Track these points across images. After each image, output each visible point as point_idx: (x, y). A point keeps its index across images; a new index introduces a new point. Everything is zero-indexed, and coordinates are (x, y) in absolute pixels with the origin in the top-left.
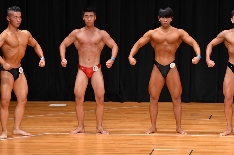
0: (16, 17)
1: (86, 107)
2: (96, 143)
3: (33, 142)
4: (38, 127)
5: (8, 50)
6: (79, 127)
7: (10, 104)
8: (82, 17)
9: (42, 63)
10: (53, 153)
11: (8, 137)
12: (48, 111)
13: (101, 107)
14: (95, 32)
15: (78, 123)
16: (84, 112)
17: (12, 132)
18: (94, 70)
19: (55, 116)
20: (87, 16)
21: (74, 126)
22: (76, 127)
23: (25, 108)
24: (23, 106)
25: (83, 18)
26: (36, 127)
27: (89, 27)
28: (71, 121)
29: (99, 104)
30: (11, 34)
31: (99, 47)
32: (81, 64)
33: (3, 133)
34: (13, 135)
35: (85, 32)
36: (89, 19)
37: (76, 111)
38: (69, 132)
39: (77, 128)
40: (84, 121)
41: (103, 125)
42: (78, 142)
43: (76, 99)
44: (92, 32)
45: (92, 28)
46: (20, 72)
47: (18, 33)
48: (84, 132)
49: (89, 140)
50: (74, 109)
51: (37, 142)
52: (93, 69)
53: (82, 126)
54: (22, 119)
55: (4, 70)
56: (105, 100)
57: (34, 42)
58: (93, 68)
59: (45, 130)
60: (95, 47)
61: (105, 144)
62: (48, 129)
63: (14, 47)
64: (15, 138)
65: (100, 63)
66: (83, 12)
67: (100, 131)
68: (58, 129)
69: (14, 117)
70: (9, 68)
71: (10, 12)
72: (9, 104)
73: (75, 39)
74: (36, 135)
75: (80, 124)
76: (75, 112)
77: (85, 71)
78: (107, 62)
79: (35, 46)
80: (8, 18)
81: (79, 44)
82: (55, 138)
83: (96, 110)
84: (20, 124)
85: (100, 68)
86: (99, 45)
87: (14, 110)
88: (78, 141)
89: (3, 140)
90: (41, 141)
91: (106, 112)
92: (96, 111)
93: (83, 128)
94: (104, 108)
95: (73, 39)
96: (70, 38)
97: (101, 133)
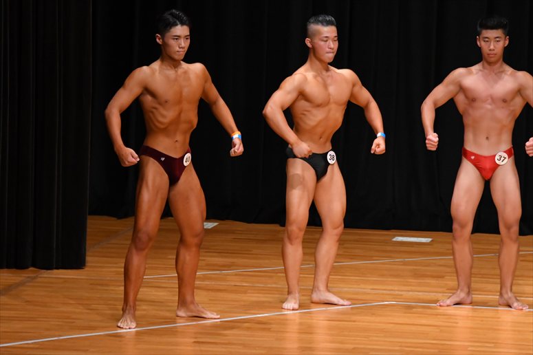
0: (325, 39)
1: (475, 246)
2: (499, 330)
3: (354, 321)
4: (367, 288)
5: (305, 113)
6: (459, 291)
7: (306, 232)
8: (476, 38)
9: (378, 145)
10: (400, 346)
11: (301, 306)
12: (391, 251)
13: (510, 246)
14: (503, 75)
15: (457, 283)
16: (472, 258)
17: (310, 296)
18: (497, 162)
19: (405, 264)
20: (487, 39)
21: (448, 289)
22: (453, 290)
23: (339, 244)
24: (336, 238)
25: (478, 43)
26: (362, 286)
27: (490, 63)
28: (442, 277)
29: (506, 240)
30: (315, 77)
31: (512, 108)
32: (470, 146)
33: (290, 297)
34: (312, 302)
35: (480, 73)
36: (492, 47)
37: (453, 254)
38: (436, 301)
39: (454, 294)
40: (471, 277)
41: (514, 288)
42: (455, 325)
43: (455, 226)
44: (496, 74)
45: (498, 65)
46: (330, 161)
47: (329, 76)
48: (471, 303)
49: (482, 321)
50: (448, 250)
51: (365, 320)
52: (496, 160)
53: (466, 290)
54: (333, 268)
55: (295, 157)
56: (522, 233)
57: (365, 95)
58: (497, 157)
59: (383, 294)
60: (503, 108)
61: (519, 331)
62: (389, 292)
63: (319, 106)
64: (315, 309)
65: (513, 147)
66: (479, 29)
67: (508, 302)
68: (411, 293)
69: (314, 263)
70: (306, 153)
71: (314, 27)
72: (304, 234)
73: (458, 89)
74: (361, 306)
75: (462, 284)
76: (452, 257)
77: (478, 162)
78: (527, 144)
79: (367, 105)
80: (308, 42)
81: (466, 102)
82: (405, 313)
83: (499, 253)
84: (328, 278)
85: (513, 157)
86: (512, 103)
87: (316, 248)
88: (457, 323)
89: (289, 312)
90: (372, 319)
91: (521, 258)
92: (499, 257)
93: (469, 293)
94: (519, 251)
95: (452, 88)
96: (447, 86)
97: (510, 307)
